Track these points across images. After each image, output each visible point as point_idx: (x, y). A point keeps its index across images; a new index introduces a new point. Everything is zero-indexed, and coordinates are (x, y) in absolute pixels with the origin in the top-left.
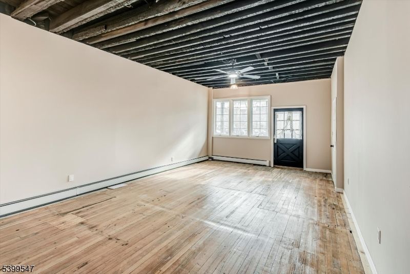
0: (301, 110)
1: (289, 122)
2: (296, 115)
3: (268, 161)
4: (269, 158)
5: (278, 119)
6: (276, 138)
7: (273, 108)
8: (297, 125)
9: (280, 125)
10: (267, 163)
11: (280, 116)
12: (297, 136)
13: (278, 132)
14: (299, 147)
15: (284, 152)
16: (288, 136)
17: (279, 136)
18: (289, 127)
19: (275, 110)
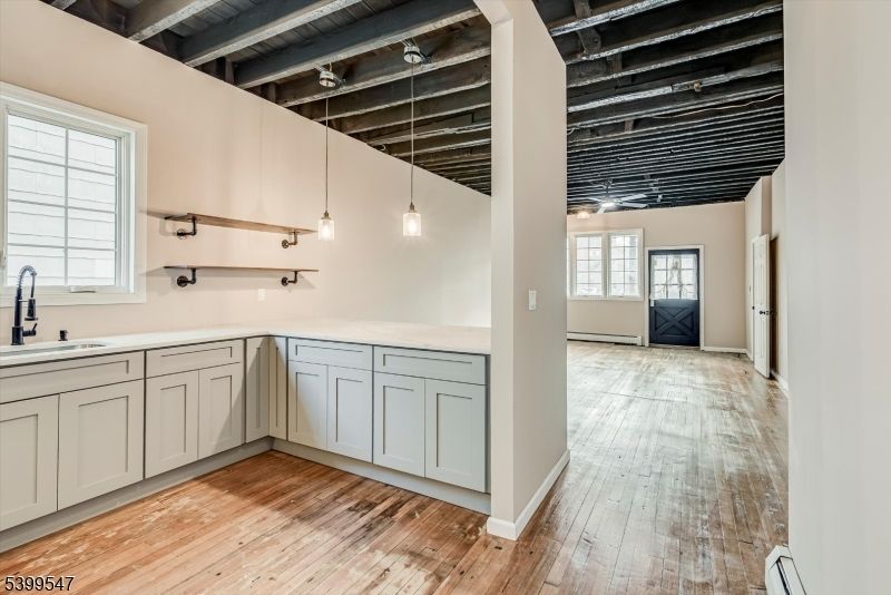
0: (696, 252)
1: (676, 273)
2: (688, 261)
3: (640, 338)
4: (642, 332)
5: (656, 268)
6: (653, 299)
7: (647, 249)
8: (688, 277)
9: (659, 277)
10: (638, 341)
11: (660, 261)
12: (689, 294)
13: (657, 289)
14: (692, 313)
15: (667, 321)
16: (674, 294)
17: (659, 294)
18: (675, 280)
19: (652, 253)
